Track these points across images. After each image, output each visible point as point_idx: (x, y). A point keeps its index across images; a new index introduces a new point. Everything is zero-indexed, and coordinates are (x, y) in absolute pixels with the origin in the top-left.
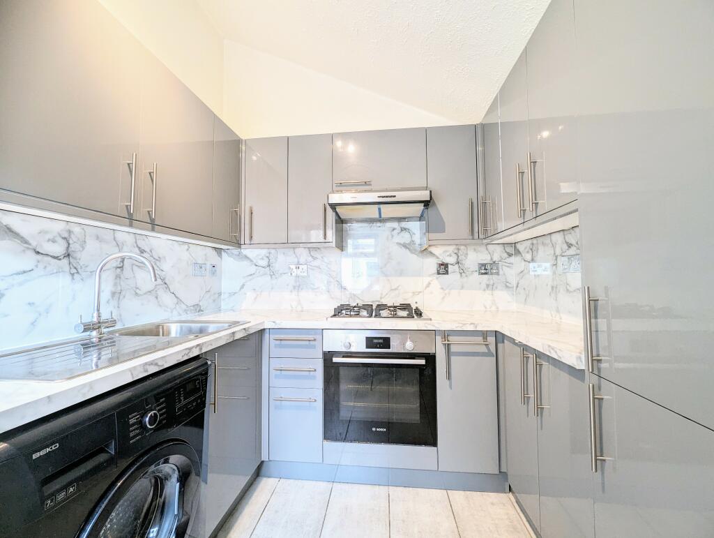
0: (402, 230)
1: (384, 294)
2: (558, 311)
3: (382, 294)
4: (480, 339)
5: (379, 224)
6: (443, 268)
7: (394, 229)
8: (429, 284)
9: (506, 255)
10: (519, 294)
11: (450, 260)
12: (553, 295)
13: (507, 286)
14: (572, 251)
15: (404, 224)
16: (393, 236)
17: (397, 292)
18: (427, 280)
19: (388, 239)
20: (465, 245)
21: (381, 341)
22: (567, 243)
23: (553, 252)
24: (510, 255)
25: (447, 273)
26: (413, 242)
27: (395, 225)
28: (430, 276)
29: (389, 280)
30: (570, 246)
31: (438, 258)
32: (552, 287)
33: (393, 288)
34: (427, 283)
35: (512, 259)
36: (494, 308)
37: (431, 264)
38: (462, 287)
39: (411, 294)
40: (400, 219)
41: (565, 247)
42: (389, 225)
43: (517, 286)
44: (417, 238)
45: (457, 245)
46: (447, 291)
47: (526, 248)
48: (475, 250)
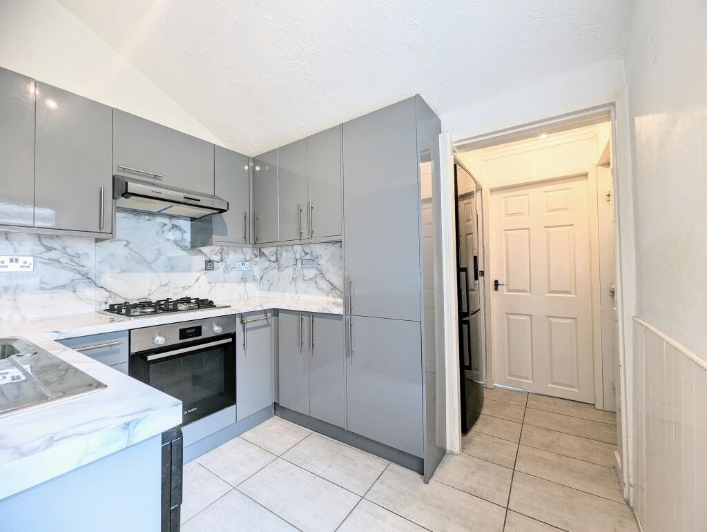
0: (173, 227)
1: (153, 290)
2: (296, 293)
3: (150, 291)
4: (263, 316)
5: (147, 218)
6: (209, 265)
7: (165, 225)
8: (198, 279)
9: (253, 256)
10: (263, 284)
11: (216, 258)
12: (293, 283)
13: (254, 279)
14: (308, 257)
15: (175, 222)
16: (163, 232)
17: (167, 287)
18: (196, 275)
19: (157, 234)
20: (228, 247)
21: (193, 330)
22: (305, 252)
23: (294, 256)
24: (256, 256)
25: (212, 269)
26: (183, 239)
27: (166, 221)
28: (199, 271)
29: (158, 276)
30: (306, 254)
31: (206, 256)
32: (293, 279)
33: (163, 283)
34: (195, 278)
35: (258, 259)
36: (246, 296)
37: (199, 261)
38: (225, 281)
39: (181, 289)
40: (171, 217)
41: (303, 254)
42: (159, 220)
43: (261, 279)
44: (188, 236)
45: (221, 246)
46: (213, 285)
47: (271, 252)
48: (234, 251)
